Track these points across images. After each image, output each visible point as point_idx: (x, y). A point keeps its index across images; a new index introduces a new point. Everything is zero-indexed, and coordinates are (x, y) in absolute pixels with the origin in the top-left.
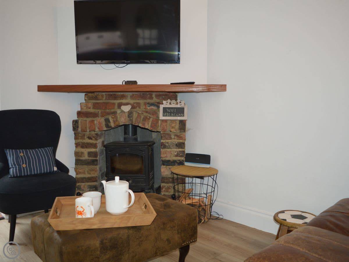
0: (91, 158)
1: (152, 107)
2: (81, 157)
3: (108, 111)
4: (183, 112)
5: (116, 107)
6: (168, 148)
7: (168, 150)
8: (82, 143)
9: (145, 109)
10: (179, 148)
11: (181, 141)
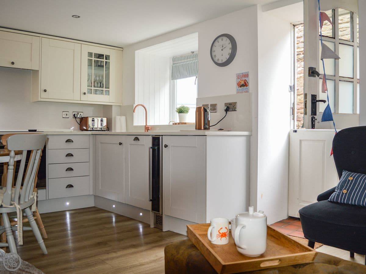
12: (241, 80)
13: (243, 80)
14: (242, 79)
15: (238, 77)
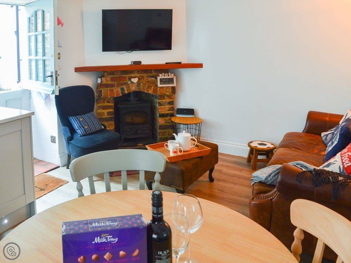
0: (109, 116)
1: (152, 78)
2: (102, 116)
3: (121, 82)
4: (173, 81)
5: (127, 79)
6: (163, 106)
7: (163, 107)
8: (103, 106)
9: (147, 80)
10: (170, 105)
11: (171, 100)
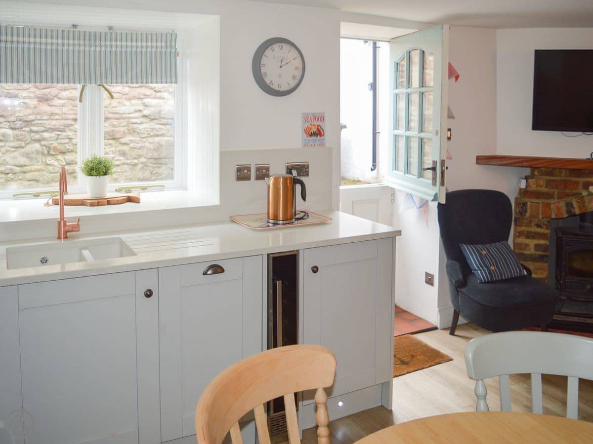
0: (538, 253)
2: (525, 250)
3: (567, 191)
5: (580, 186)
8: (527, 232)
12: (311, 124)
13: (314, 125)
14: (313, 123)
15: (306, 118)
